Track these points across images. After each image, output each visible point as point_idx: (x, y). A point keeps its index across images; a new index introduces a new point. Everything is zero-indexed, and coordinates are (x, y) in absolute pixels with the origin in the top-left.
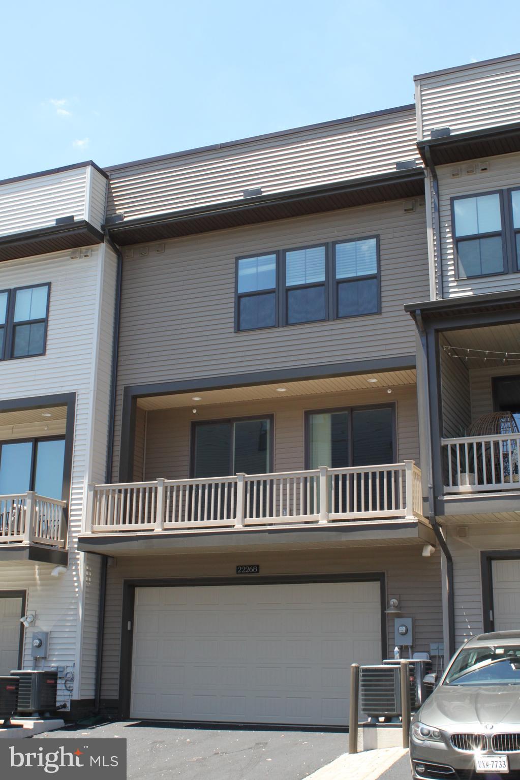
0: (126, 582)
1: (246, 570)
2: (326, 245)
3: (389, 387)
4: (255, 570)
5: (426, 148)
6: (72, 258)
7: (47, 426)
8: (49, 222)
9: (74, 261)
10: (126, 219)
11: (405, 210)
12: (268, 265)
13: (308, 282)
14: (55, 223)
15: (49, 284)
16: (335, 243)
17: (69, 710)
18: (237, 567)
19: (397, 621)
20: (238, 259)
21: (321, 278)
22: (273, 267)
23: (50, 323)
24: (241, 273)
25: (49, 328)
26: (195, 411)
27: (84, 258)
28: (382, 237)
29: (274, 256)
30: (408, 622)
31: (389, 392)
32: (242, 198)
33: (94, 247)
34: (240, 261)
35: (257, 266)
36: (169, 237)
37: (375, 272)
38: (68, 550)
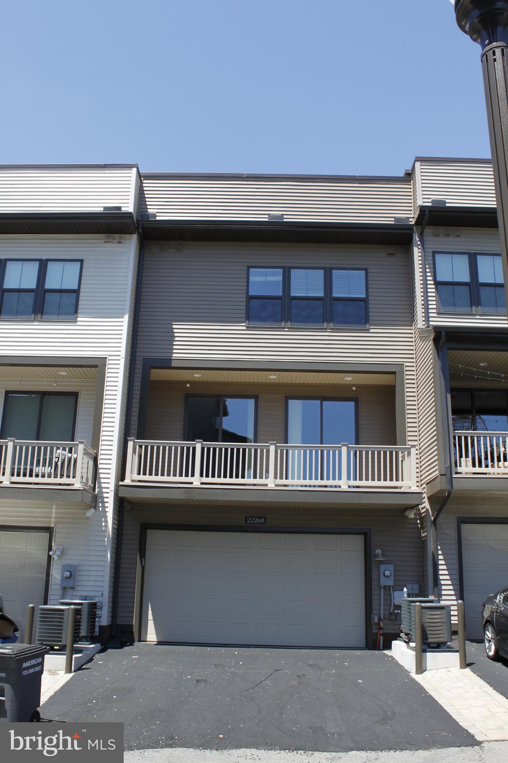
0: (142, 524)
1: (254, 521)
2: (324, 269)
3: (354, 385)
4: (262, 521)
5: (426, 211)
6: (105, 242)
7: (55, 382)
8: (97, 207)
9: (107, 245)
10: (158, 218)
11: (389, 254)
12: (276, 277)
13: (309, 295)
14: (102, 209)
15: (82, 261)
16: (331, 269)
17: (97, 634)
18: (247, 518)
19: (383, 567)
20: (249, 267)
21: (321, 294)
22: (280, 278)
23: (81, 294)
24: (251, 279)
25: (81, 298)
26: (188, 385)
27: (117, 244)
28: (369, 271)
29: (281, 270)
30: (391, 567)
31: (354, 388)
32: (267, 220)
33: (128, 236)
34: (251, 270)
35: (266, 276)
36: (188, 240)
37: (364, 296)
38: (97, 494)
